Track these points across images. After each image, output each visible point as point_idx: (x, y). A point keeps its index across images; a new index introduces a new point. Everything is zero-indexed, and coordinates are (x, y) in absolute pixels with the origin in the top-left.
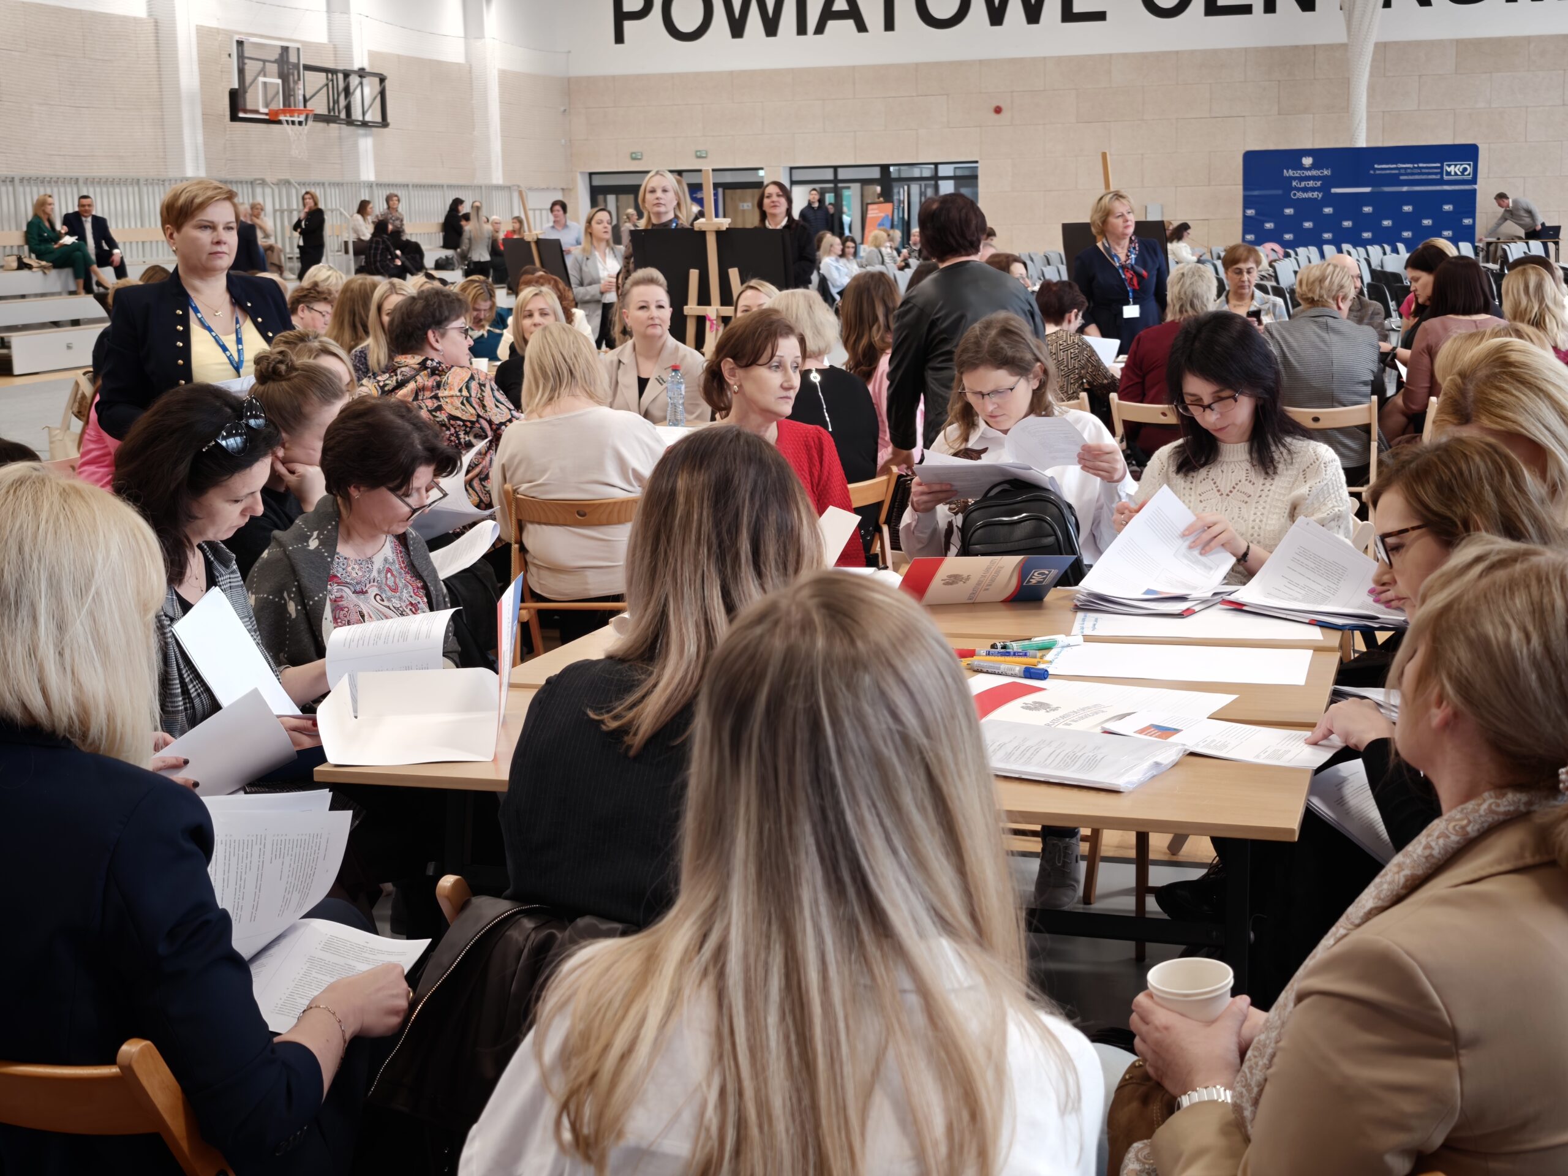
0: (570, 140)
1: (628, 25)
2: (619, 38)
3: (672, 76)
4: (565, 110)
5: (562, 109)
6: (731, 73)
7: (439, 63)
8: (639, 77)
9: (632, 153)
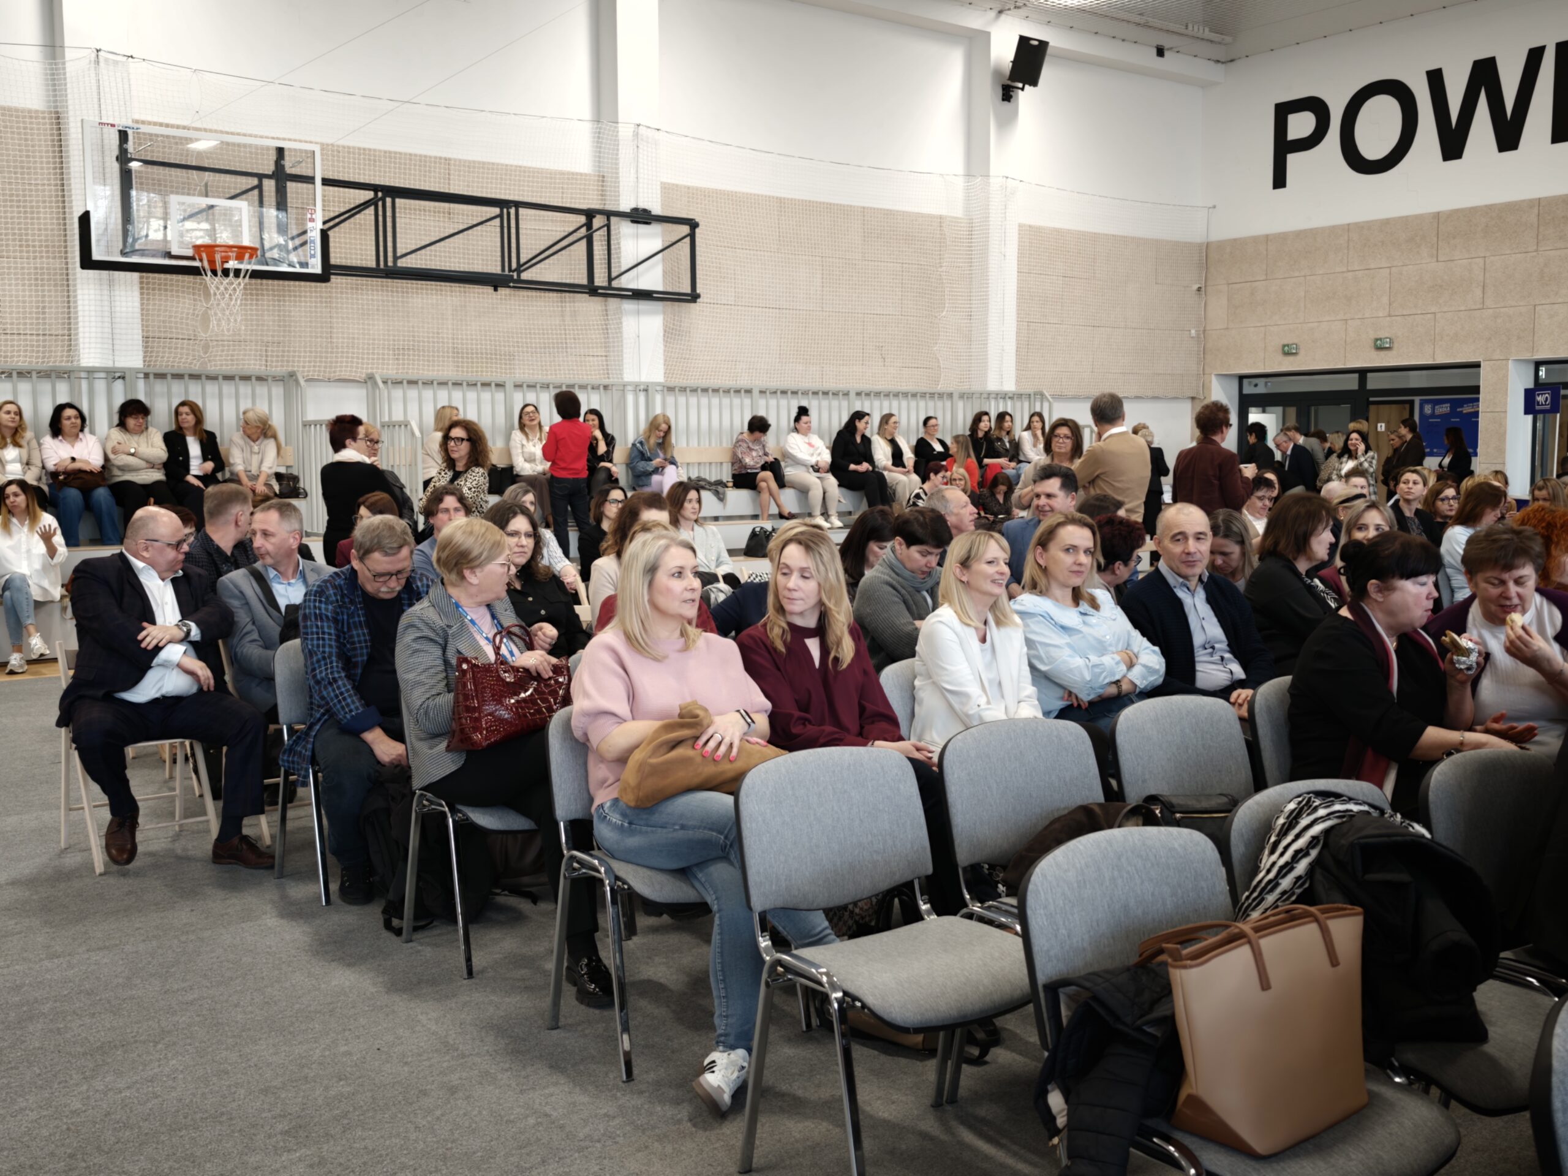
0: (1204, 331)
1: (1292, 159)
2: (1280, 181)
3: (1348, 228)
4: (1199, 289)
5: (1196, 287)
6: (1437, 216)
7: (889, 213)
8: (1299, 234)
9: (1284, 346)
